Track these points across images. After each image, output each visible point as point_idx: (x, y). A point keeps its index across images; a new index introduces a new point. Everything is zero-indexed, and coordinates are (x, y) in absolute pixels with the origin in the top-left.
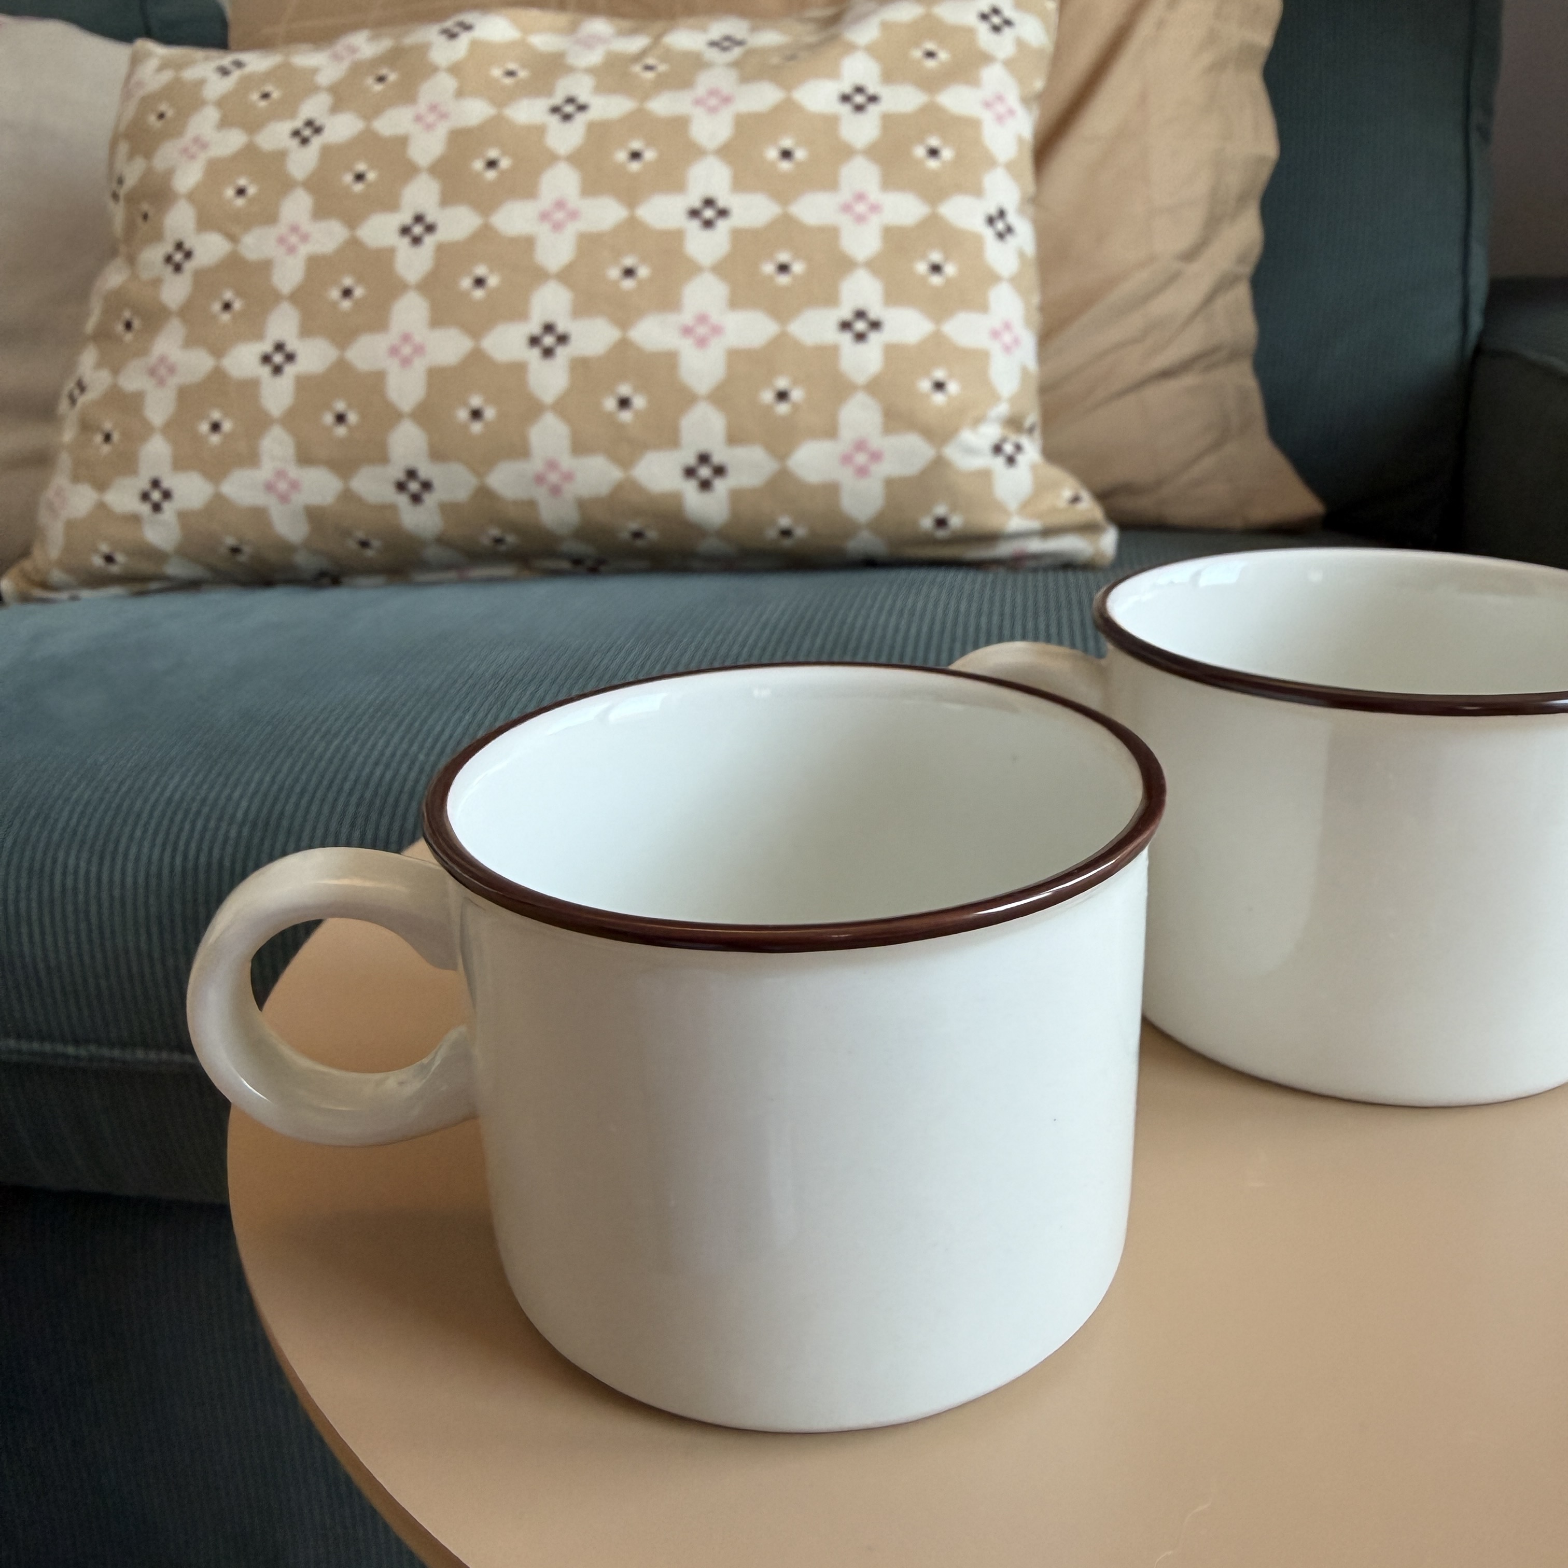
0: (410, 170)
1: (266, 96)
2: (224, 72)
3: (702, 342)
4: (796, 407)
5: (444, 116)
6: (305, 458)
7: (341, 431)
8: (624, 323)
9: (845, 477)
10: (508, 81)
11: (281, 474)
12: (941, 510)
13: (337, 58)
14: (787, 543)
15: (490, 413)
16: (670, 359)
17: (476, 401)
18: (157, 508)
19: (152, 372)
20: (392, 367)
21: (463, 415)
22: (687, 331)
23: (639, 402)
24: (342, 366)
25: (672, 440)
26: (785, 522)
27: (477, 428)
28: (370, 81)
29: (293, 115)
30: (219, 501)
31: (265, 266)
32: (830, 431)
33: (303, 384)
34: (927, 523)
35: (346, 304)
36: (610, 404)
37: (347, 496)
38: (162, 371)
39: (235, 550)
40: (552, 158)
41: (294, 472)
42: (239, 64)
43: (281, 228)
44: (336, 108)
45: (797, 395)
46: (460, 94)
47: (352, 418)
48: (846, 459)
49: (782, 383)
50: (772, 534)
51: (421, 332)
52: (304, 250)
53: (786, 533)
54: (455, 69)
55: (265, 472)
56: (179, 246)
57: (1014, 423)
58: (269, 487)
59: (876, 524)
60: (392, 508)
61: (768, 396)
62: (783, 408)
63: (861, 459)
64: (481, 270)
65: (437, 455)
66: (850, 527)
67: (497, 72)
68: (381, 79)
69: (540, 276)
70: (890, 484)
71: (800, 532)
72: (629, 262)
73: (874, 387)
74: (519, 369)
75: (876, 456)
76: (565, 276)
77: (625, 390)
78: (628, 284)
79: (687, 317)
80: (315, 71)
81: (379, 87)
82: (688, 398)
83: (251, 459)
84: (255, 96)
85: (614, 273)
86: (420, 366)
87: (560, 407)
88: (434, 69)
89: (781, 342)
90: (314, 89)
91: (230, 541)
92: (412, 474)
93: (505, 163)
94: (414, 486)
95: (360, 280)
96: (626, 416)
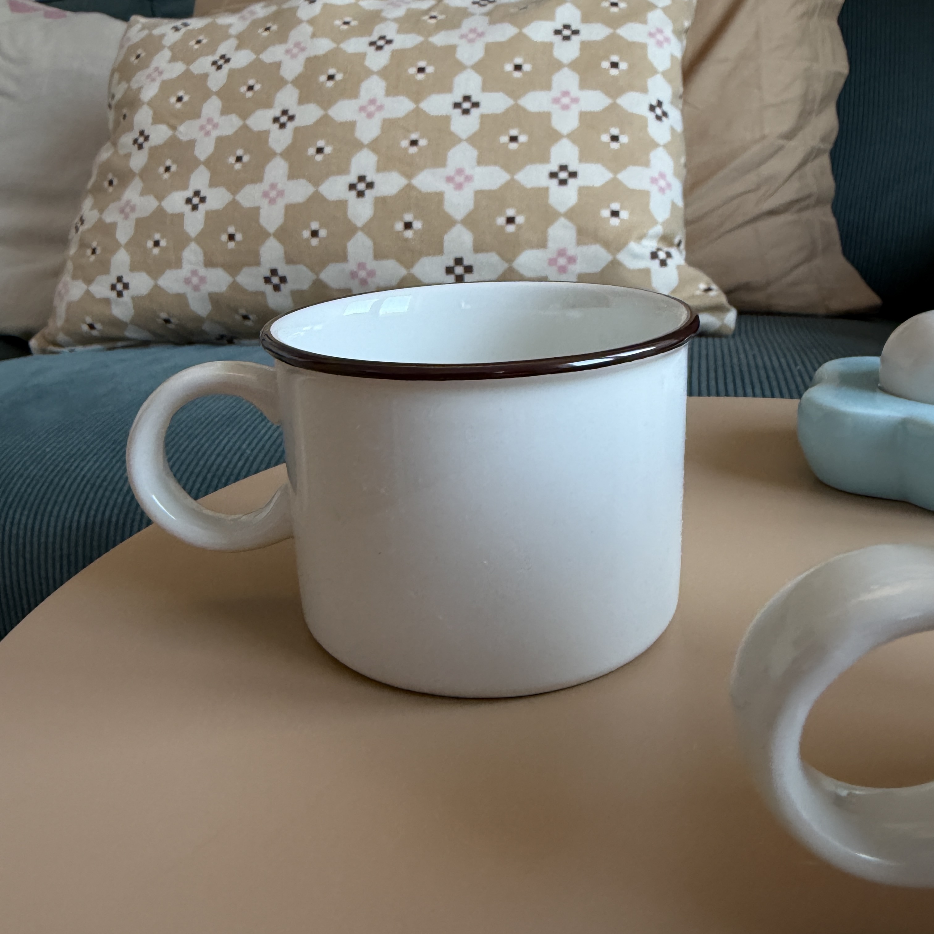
0: (282, 83)
1: (199, 42)
2: (176, 29)
3: (459, 187)
4: (519, 227)
5: (303, 49)
6: (209, 263)
7: (232, 245)
8: (409, 176)
9: (551, 273)
10: (345, 27)
11: (194, 273)
13: (243, 18)
15: (323, 233)
16: (439, 197)
17: (315, 226)
18: (120, 294)
19: (122, 211)
20: (264, 204)
21: (306, 234)
22: (449, 179)
23: (417, 225)
24: (234, 204)
25: (439, 250)
27: (315, 242)
28: (261, 30)
29: (213, 52)
30: (157, 289)
31: (192, 143)
32: (542, 244)
33: (209, 215)
35: (238, 166)
36: (399, 226)
37: (235, 286)
38: (128, 210)
39: (167, 321)
40: (369, 73)
41: (203, 271)
42: (186, 25)
43: (202, 121)
44: (239, 47)
45: (520, 220)
46: (314, 35)
47: (239, 237)
48: (552, 262)
49: (510, 212)
51: (282, 182)
52: (215, 134)
54: (312, 22)
55: (185, 271)
56: (142, 133)
57: (666, 239)
58: (187, 281)
60: (263, 294)
61: (501, 221)
62: (511, 228)
63: (562, 261)
64: (321, 143)
65: (289, 261)
67: (338, 22)
68: (267, 29)
69: (358, 146)
70: (580, 277)
72: (414, 137)
73: (570, 215)
74: (342, 204)
75: (572, 260)
76: (374, 146)
77: (408, 217)
78: (413, 150)
79: (450, 170)
80: (230, 26)
81: (266, 34)
82: (450, 222)
83: (178, 264)
84: (193, 43)
85: (405, 143)
86: (281, 204)
87: (367, 229)
88: (299, 22)
89: (511, 185)
90: (228, 37)
91: (164, 315)
92: (274, 272)
93: (339, 77)
94: (275, 280)
95: (246, 151)
96: (409, 234)
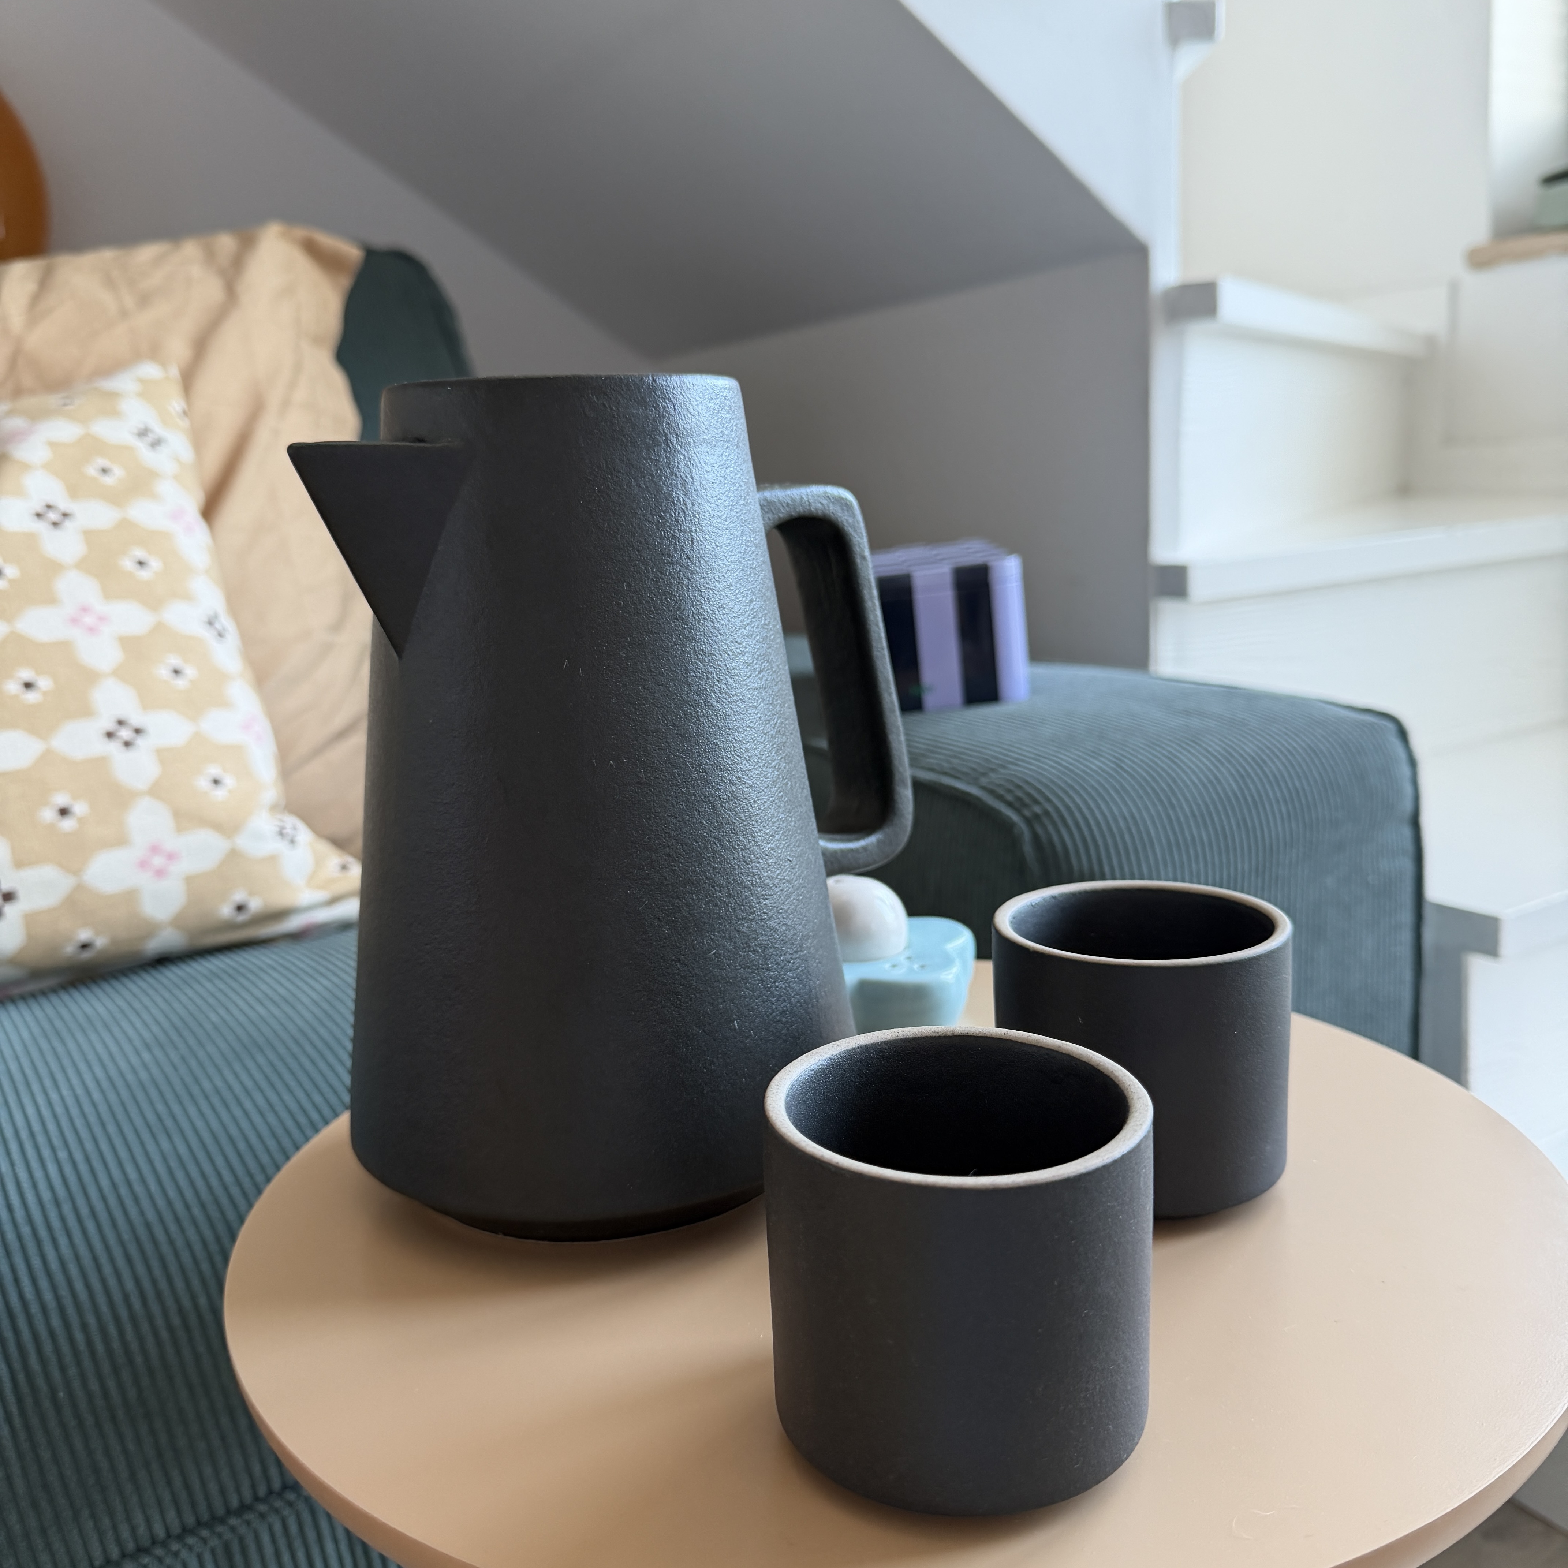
4: (81, 820)
9: (144, 881)
12: (239, 896)
14: (86, 955)
26: (84, 935)
32: (121, 841)
34: (226, 911)
45: (79, 808)
48: (143, 864)
49: (61, 800)
50: (70, 949)
53: (85, 946)
59: (177, 922)
61: (49, 815)
62: (67, 824)
63: (158, 861)
66: (151, 929)
70: (190, 880)
71: (101, 942)
73: (155, 791)
75: (171, 857)
89: (47, 757)
